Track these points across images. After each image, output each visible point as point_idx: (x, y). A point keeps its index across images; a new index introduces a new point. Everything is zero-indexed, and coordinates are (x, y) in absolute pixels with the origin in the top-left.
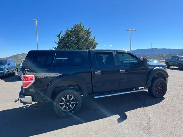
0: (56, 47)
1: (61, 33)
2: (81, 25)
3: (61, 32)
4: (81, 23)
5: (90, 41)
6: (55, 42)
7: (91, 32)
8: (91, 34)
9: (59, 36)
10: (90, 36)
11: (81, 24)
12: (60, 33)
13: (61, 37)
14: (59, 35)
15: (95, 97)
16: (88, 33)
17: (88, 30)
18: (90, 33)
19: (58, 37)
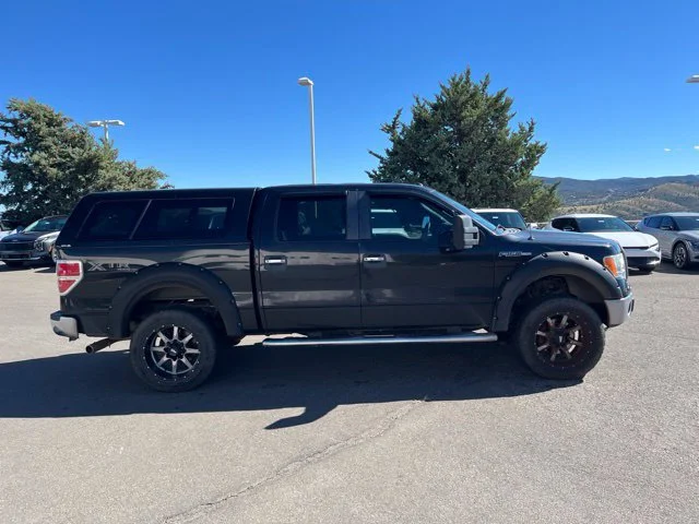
0: (376, 169)
1: (398, 116)
2: (467, 82)
3: (400, 111)
4: (468, 72)
6: (371, 152)
7: (511, 104)
8: (509, 114)
9: (391, 129)
10: (507, 119)
11: (467, 78)
12: (395, 119)
13: (399, 130)
14: (391, 124)
16: (499, 109)
17: (500, 96)
18: (505, 107)
19: (388, 132)
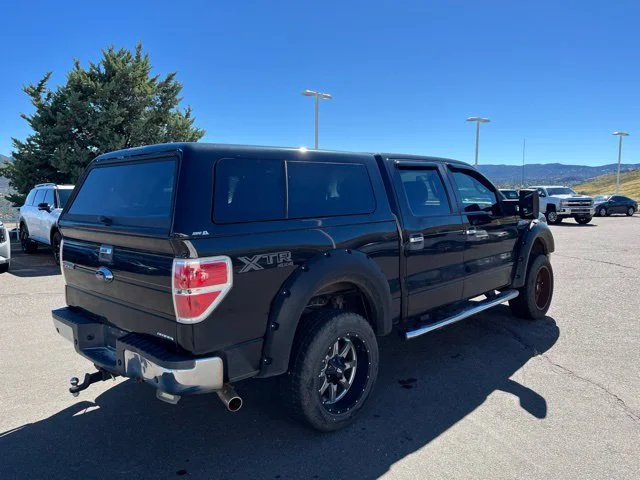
1: (46, 78)
3: (49, 75)
4: (140, 47)
5: (176, 125)
6: (24, 117)
7: (180, 88)
8: (177, 97)
9: (35, 94)
10: (176, 102)
12: (43, 82)
13: (43, 96)
14: (36, 87)
15: (410, 335)
16: (169, 92)
17: (169, 79)
18: (175, 90)
19: (32, 95)
